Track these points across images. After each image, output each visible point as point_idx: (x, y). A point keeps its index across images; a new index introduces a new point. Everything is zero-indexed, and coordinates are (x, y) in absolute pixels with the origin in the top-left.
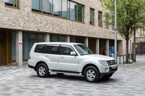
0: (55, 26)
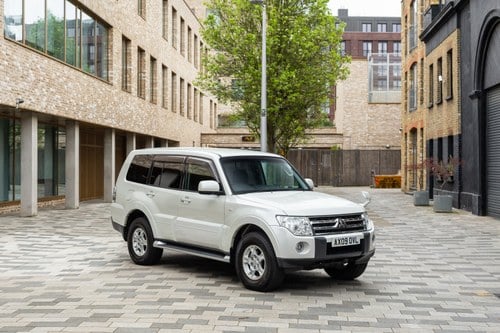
0: (54, 90)
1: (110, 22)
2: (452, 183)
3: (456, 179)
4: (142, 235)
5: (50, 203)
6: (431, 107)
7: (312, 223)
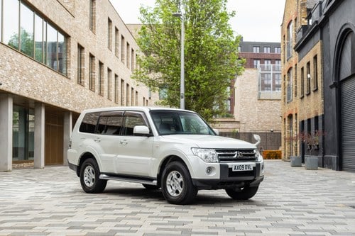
0: (26, 79)
1: (68, 33)
2: (318, 150)
3: (321, 147)
4: (91, 171)
5: (22, 165)
6: (302, 98)
7: (218, 153)
